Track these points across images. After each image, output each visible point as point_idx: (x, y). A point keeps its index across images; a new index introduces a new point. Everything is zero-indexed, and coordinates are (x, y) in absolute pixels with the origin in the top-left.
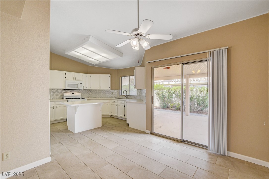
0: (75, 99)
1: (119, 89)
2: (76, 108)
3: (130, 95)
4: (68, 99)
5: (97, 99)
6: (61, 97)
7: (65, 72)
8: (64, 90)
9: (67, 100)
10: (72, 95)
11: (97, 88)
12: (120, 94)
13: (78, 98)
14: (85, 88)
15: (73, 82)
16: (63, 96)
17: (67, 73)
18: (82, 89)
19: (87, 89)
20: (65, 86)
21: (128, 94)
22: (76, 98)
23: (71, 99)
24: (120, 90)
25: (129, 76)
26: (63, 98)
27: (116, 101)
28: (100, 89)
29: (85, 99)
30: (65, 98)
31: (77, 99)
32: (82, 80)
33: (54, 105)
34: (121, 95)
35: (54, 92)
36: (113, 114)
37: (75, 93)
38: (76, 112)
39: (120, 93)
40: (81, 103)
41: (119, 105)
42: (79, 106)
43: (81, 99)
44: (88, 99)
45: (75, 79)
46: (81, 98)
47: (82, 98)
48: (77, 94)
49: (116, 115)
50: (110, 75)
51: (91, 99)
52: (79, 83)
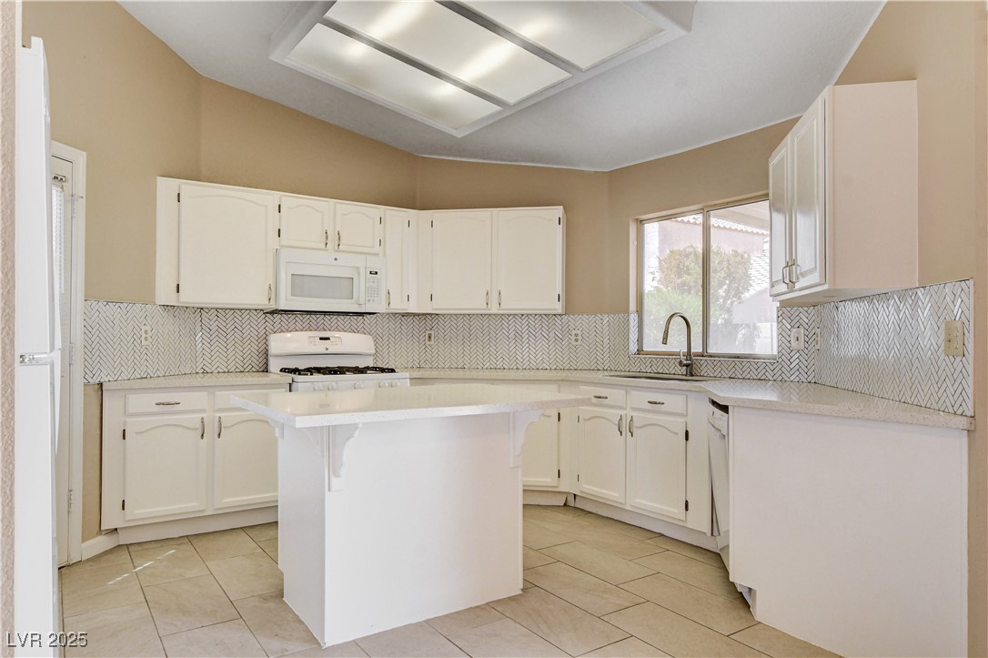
0: (335, 373)
1: (627, 311)
2: (331, 439)
3: (711, 350)
4: (292, 375)
5: (475, 374)
6: (256, 362)
7: (272, 197)
8: (273, 312)
9: (289, 377)
10: (321, 347)
11: (473, 303)
12: (633, 347)
13: (357, 370)
14: (399, 305)
15: (322, 264)
16: (266, 352)
17: (289, 200)
18: (380, 307)
19: (413, 308)
20: (273, 290)
21: (697, 348)
22: (340, 371)
23: (309, 378)
24: (633, 318)
25: (706, 211)
26: (267, 364)
27: (615, 395)
28: (494, 311)
29: (402, 379)
30: (275, 366)
31: (349, 376)
32: (377, 249)
33: (203, 411)
34: (640, 351)
35: (214, 328)
36: (587, 488)
37: (337, 334)
38: (337, 475)
39: (633, 336)
40: (375, 406)
41: (636, 423)
42: (355, 426)
43: (370, 376)
44: (417, 374)
45: (332, 240)
46: (375, 369)
47: (382, 370)
48: (351, 343)
49: (612, 494)
50: (558, 211)
51: (434, 374)
52: (362, 271)
